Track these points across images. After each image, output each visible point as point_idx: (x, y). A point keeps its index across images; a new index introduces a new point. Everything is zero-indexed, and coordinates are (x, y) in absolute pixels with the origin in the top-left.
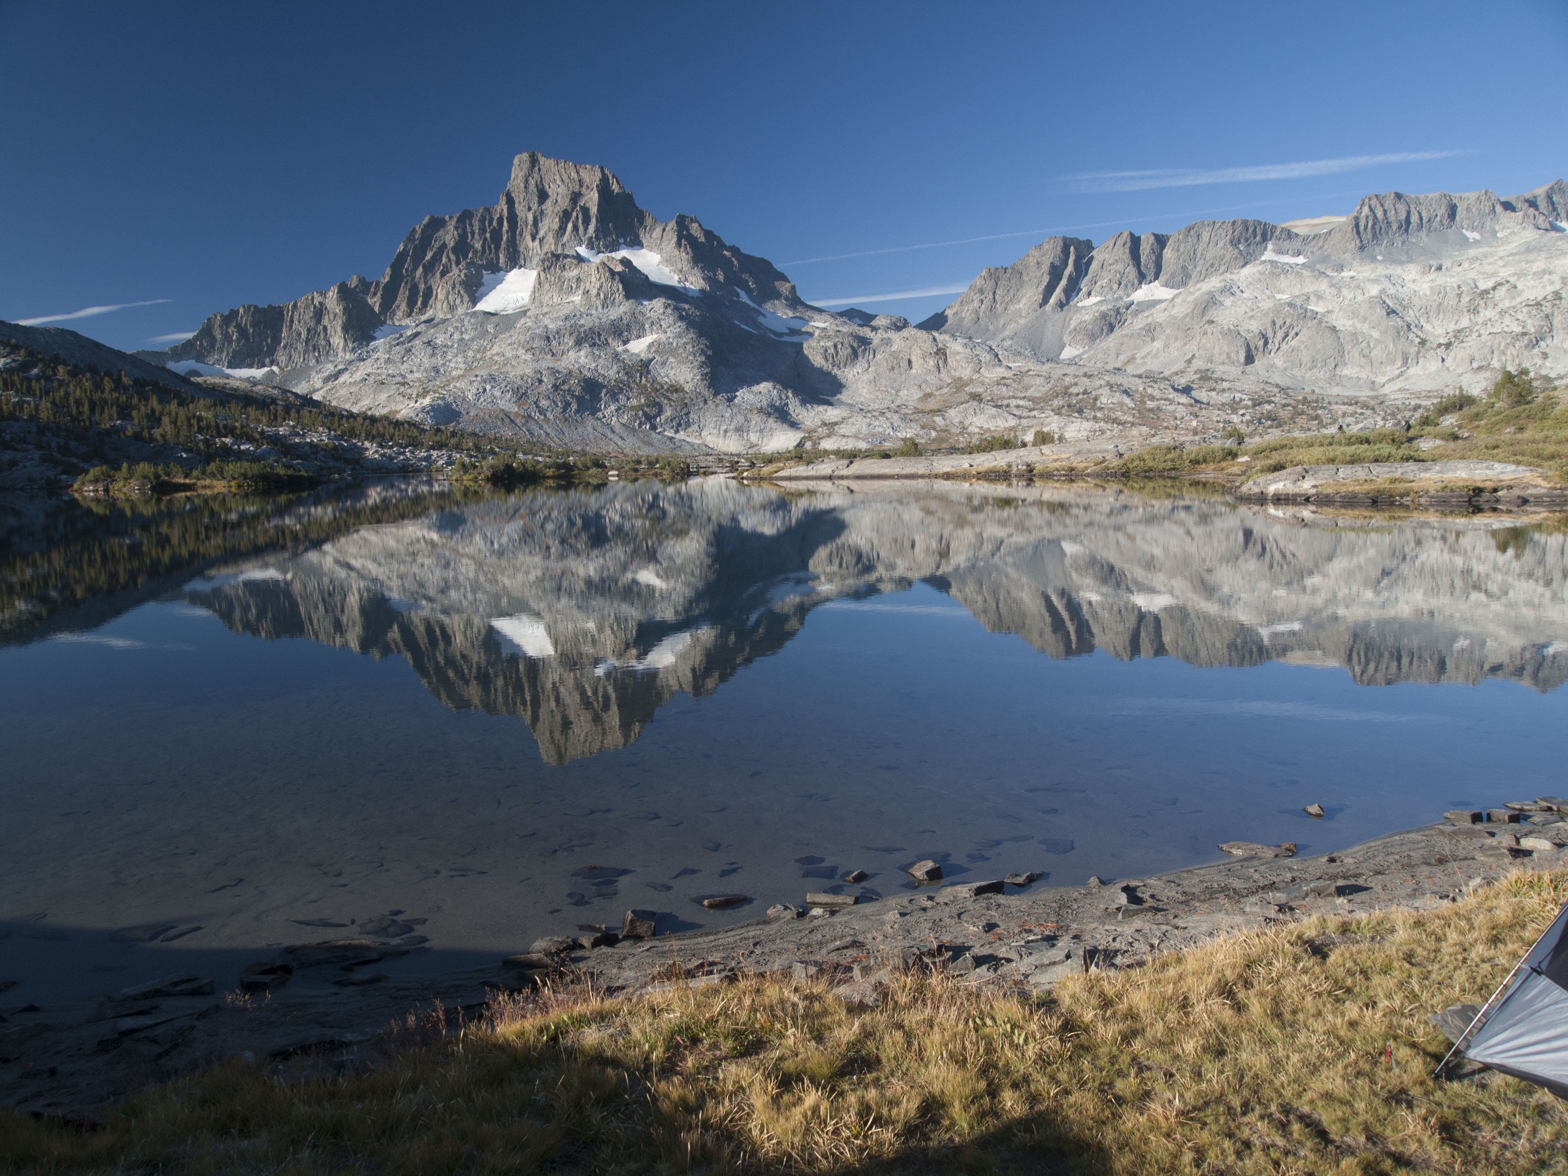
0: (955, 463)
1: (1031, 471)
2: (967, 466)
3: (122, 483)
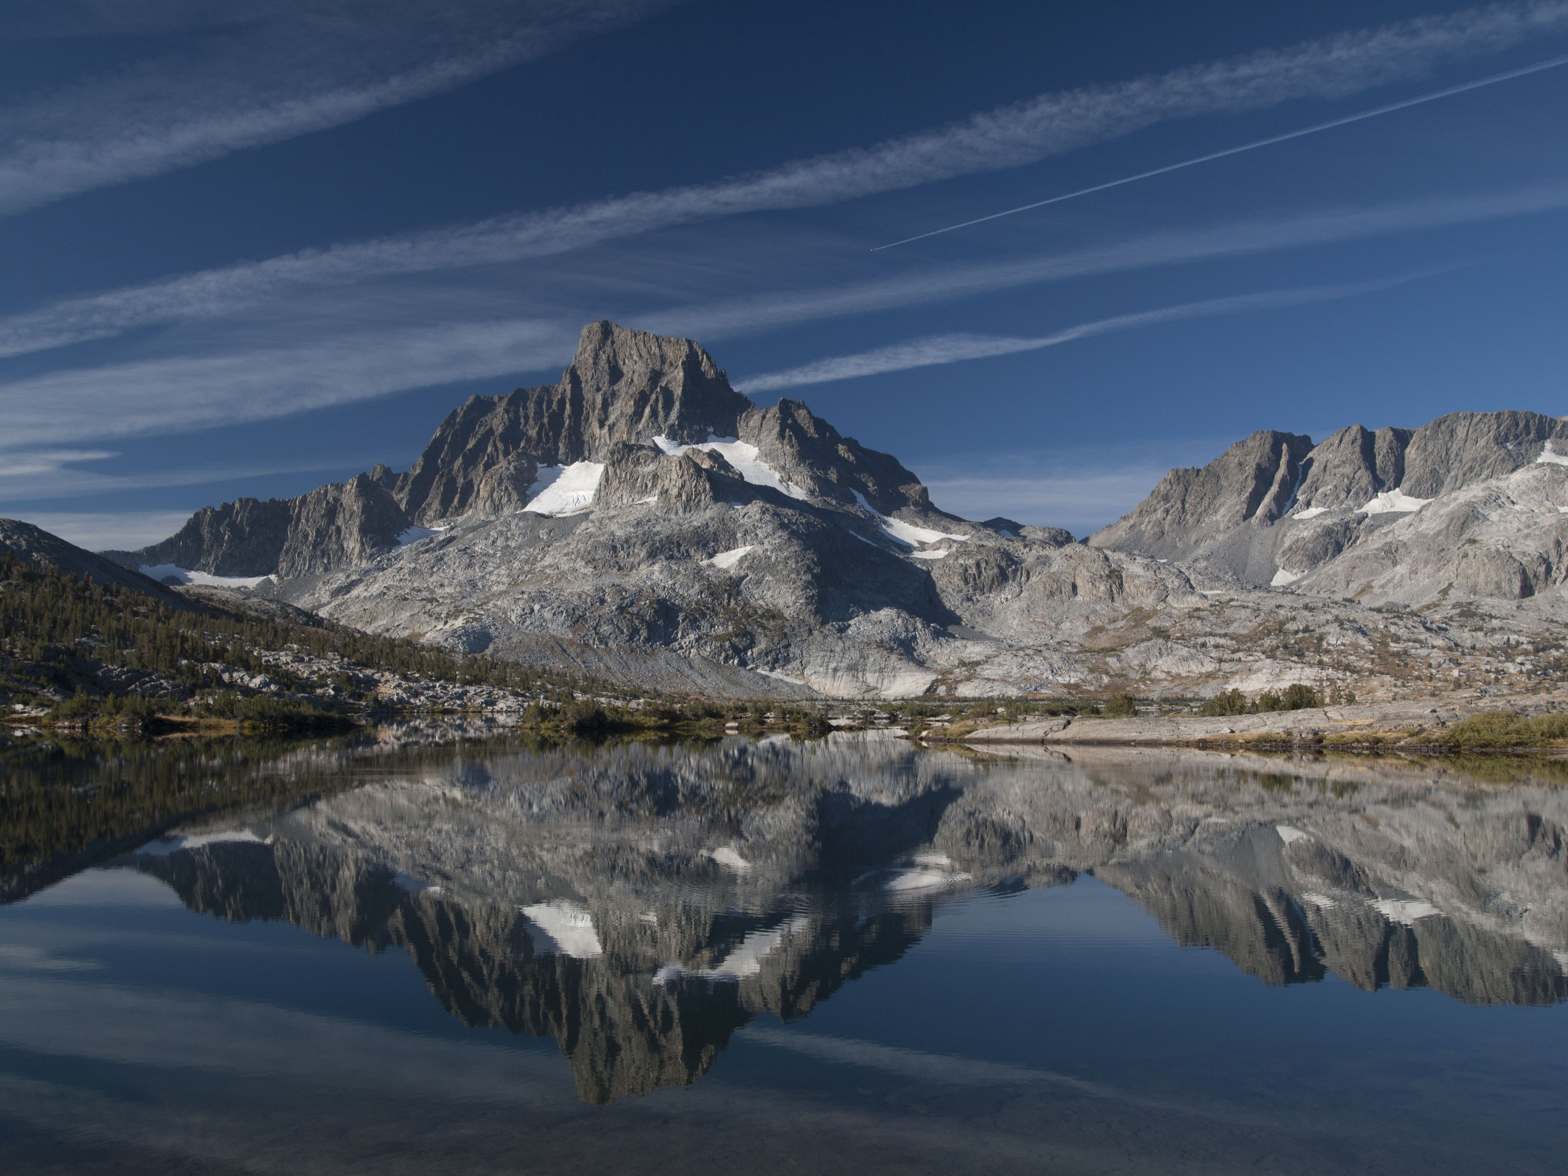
0: (1210, 727)
1: (1320, 741)
2: (1226, 731)
3: (106, 719)
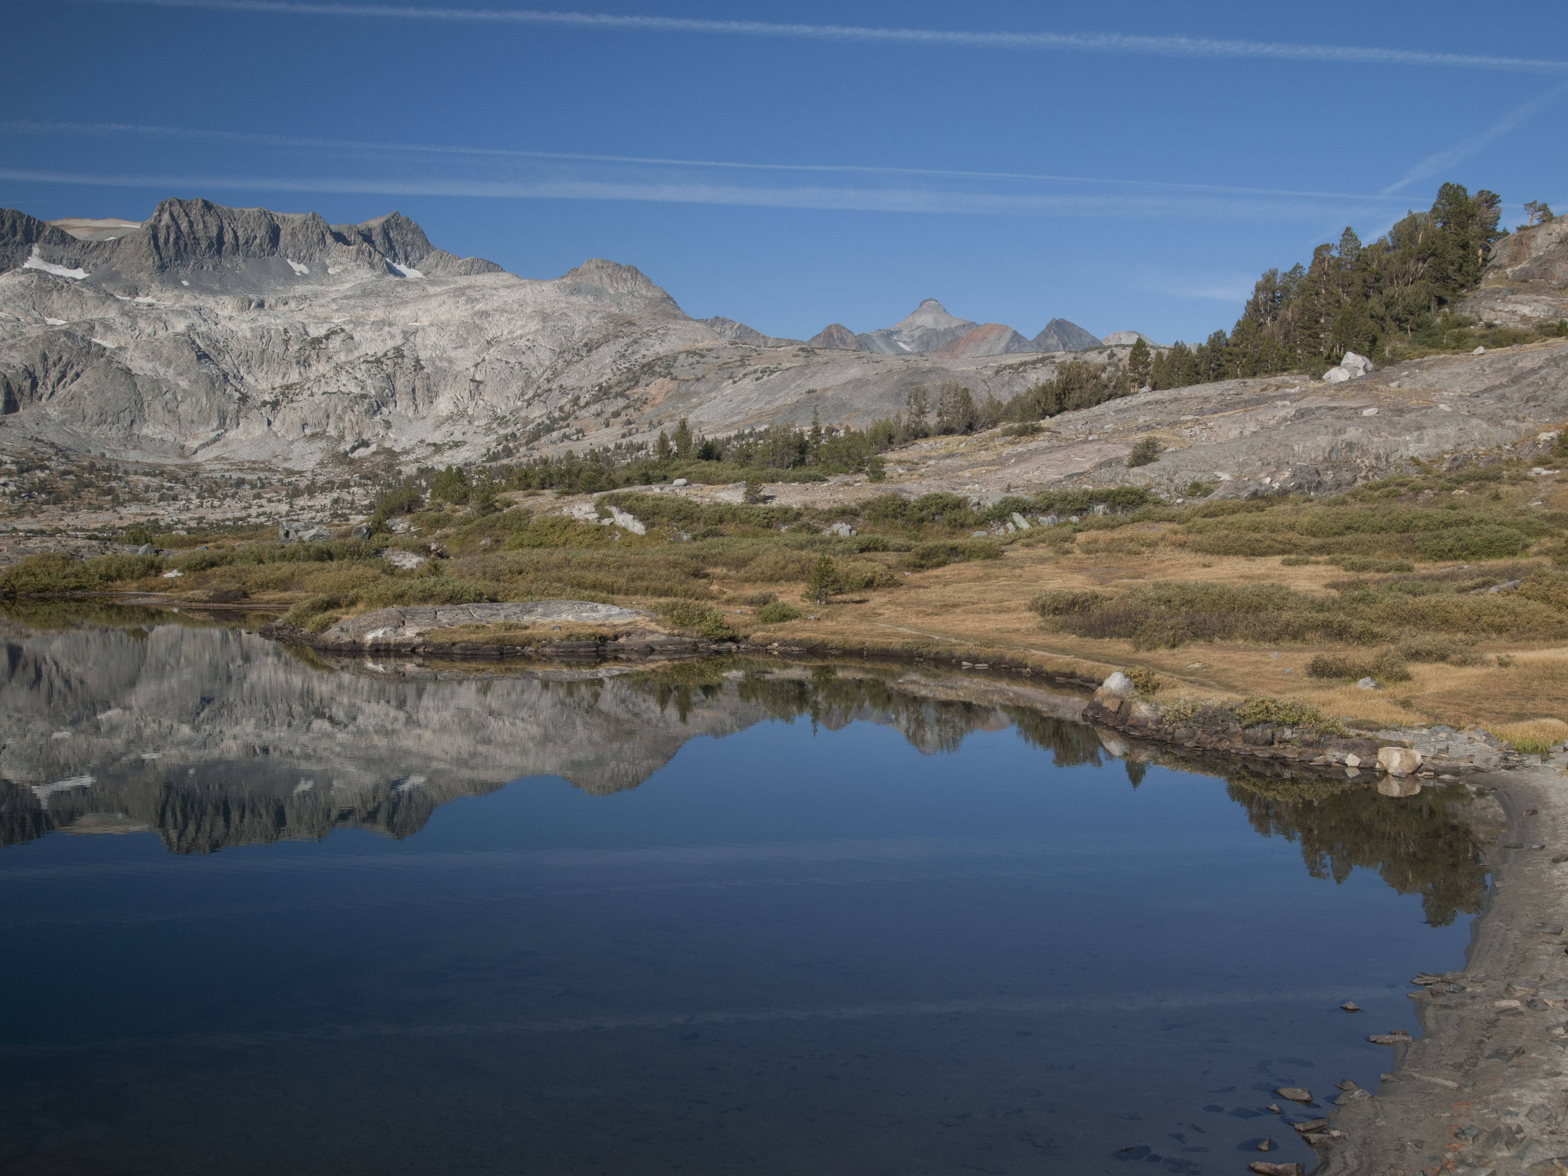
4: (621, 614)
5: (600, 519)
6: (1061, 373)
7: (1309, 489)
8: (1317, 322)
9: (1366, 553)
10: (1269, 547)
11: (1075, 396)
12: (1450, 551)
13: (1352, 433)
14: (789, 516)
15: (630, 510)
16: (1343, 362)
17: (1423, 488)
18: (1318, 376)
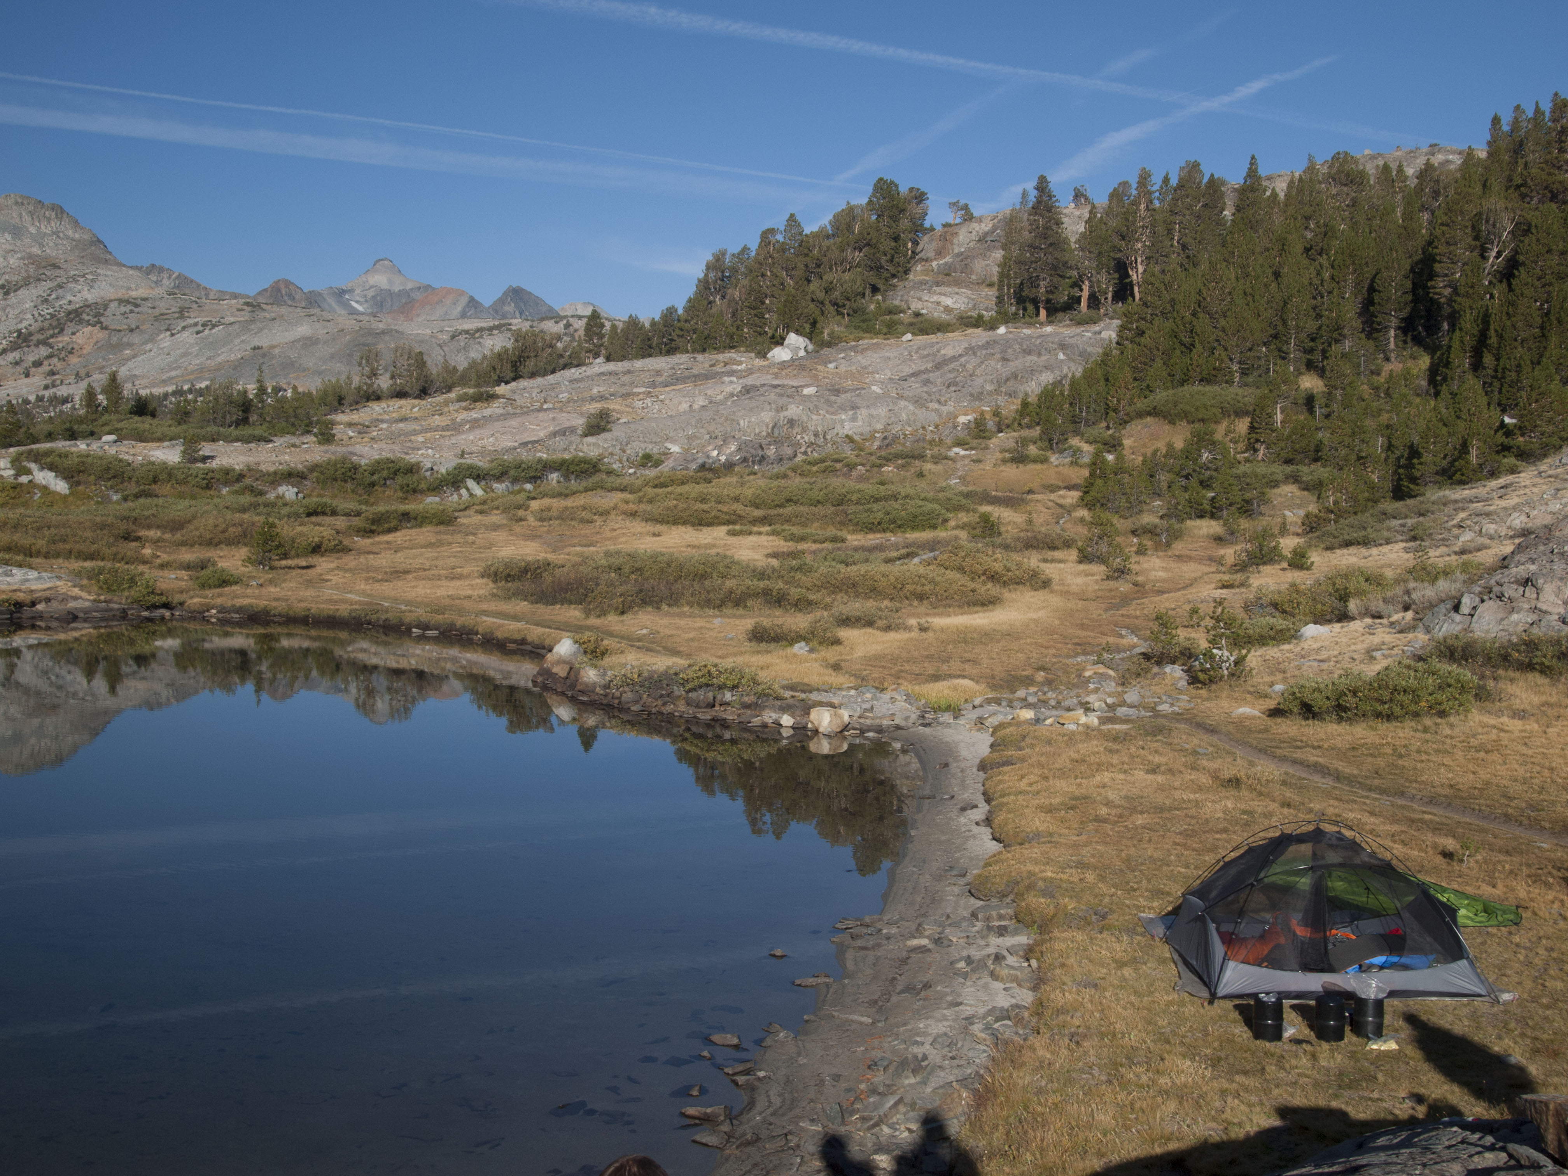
4: (39, 578)
5: (16, 476)
6: (517, 341)
7: (753, 462)
8: (763, 303)
9: (804, 525)
10: (716, 517)
11: (531, 364)
12: (879, 523)
13: (794, 411)
14: (230, 477)
15: (52, 467)
16: (786, 342)
17: (856, 465)
18: (763, 355)
